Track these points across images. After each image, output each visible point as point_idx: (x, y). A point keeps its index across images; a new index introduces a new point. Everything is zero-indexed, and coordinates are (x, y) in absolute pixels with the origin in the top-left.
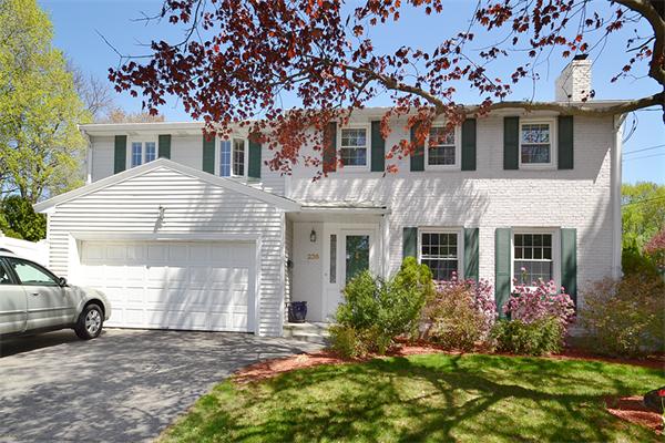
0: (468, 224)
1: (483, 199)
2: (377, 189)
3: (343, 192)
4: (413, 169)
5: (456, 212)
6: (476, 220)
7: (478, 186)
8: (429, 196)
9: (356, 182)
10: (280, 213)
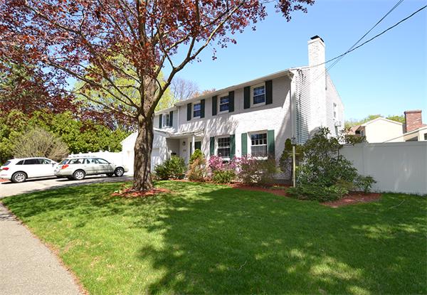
0: (231, 133)
1: (236, 123)
2: (202, 125)
3: (192, 127)
4: (213, 115)
5: (226, 129)
6: (234, 131)
7: (235, 117)
8: (218, 125)
9: (196, 123)
10: (164, 138)
